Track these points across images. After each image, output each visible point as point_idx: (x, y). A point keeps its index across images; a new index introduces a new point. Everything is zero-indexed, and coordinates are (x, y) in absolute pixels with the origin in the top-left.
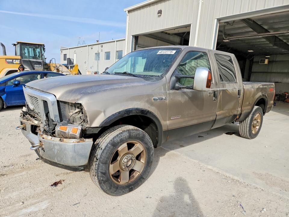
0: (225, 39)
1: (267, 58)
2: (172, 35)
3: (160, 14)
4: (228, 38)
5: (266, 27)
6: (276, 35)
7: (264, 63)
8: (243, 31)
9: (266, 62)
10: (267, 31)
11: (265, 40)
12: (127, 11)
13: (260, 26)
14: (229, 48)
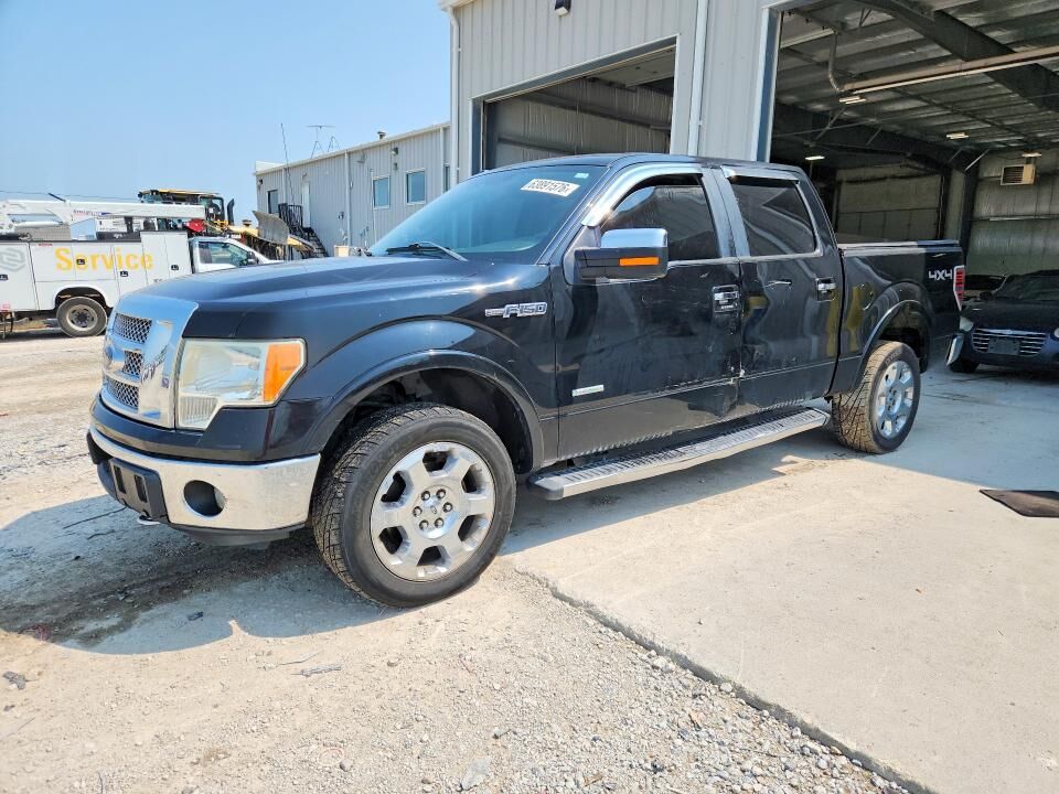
0: (838, 90)
1: (1029, 161)
2: (635, 91)
3: (563, 10)
4: (849, 87)
5: (1000, 36)
7: (1019, 179)
8: (916, 57)
9: (1028, 175)
10: (1006, 49)
12: (450, 9)
13: (975, 32)
14: (872, 129)
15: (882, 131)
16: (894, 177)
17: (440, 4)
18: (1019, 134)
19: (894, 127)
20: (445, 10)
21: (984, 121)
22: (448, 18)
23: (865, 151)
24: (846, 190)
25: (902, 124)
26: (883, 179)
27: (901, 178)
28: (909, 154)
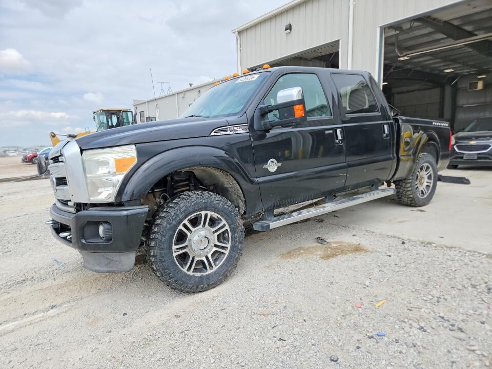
0: (400, 55)
1: (480, 79)
2: (311, 61)
3: (288, 31)
4: (404, 54)
5: (469, 28)
6: (488, 38)
7: (476, 88)
8: (431, 39)
9: (480, 85)
10: (471, 34)
11: (470, 50)
12: (236, 33)
13: (458, 27)
14: (410, 70)
15: (414, 71)
16: (419, 90)
17: (232, 31)
18: (475, 68)
19: (419, 68)
20: (234, 33)
21: (460, 63)
22: (235, 35)
23: (407, 79)
24: (397, 97)
25: (422, 67)
26: (412, 91)
27: (422, 90)
28: (426, 80)
